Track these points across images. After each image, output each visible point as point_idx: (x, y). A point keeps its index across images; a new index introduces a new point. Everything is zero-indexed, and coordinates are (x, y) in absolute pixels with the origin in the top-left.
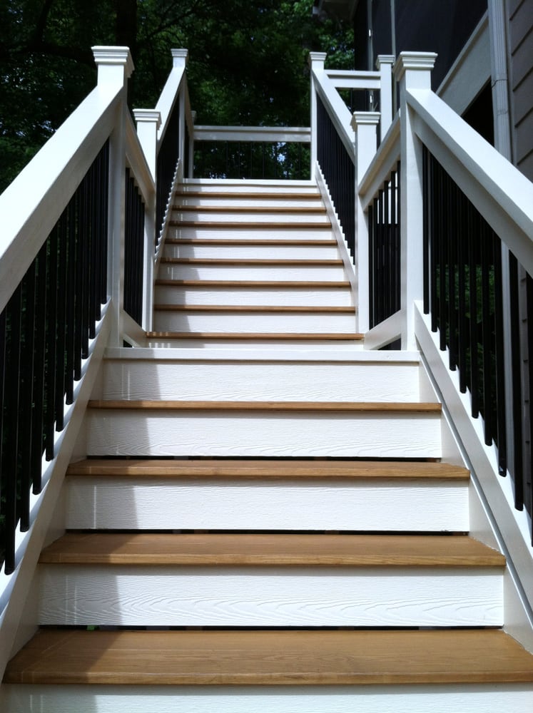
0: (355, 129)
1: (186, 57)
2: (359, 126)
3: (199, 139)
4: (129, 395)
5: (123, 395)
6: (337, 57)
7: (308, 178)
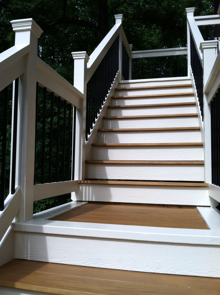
0: (202, 52)
1: (122, 19)
2: (204, 50)
3: (134, 58)
4: (29, 256)
5: (25, 255)
6: (210, 10)
7: (186, 75)
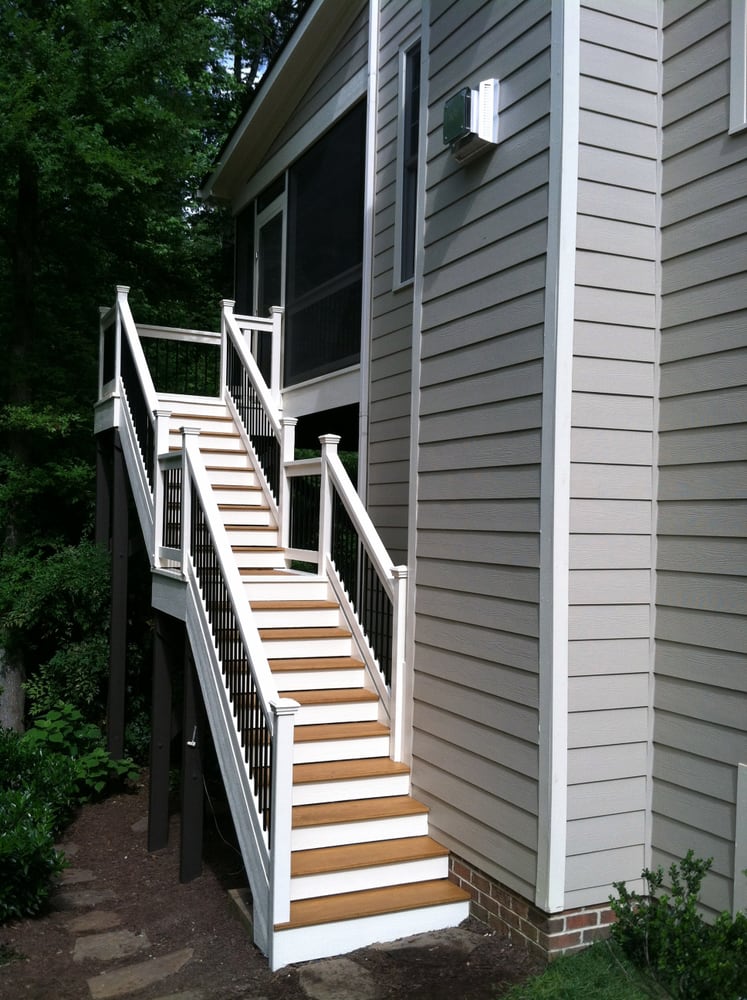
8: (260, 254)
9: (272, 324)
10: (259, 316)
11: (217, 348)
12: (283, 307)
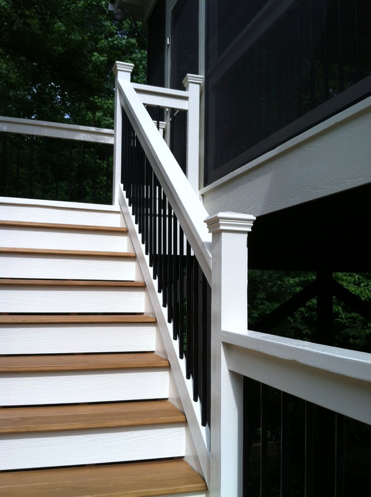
8: (172, 40)
9: (186, 98)
10: (171, 87)
11: (110, 148)
12: (202, 76)
